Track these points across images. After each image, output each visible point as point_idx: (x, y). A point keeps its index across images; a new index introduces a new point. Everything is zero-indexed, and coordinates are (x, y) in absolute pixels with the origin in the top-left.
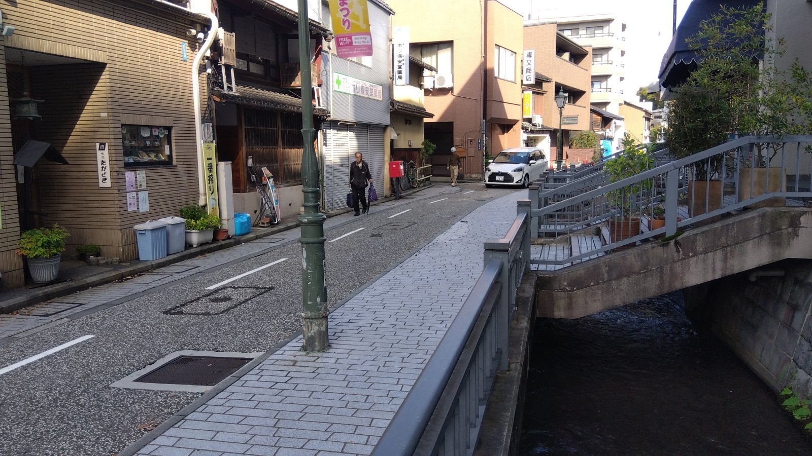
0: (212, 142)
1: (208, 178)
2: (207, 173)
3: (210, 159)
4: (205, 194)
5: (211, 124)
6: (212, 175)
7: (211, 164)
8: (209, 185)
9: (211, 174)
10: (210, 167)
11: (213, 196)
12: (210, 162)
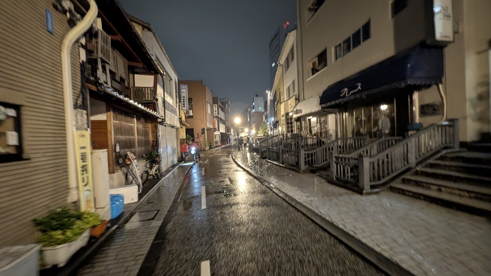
0: (87, 130)
1: (81, 169)
2: (80, 163)
3: (84, 148)
4: (78, 188)
5: (85, 112)
6: (86, 165)
7: (85, 153)
8: (83, 176)
9: (84, 164)
10: (83, 158)
11: (87, 188)
12: (83, 151)
